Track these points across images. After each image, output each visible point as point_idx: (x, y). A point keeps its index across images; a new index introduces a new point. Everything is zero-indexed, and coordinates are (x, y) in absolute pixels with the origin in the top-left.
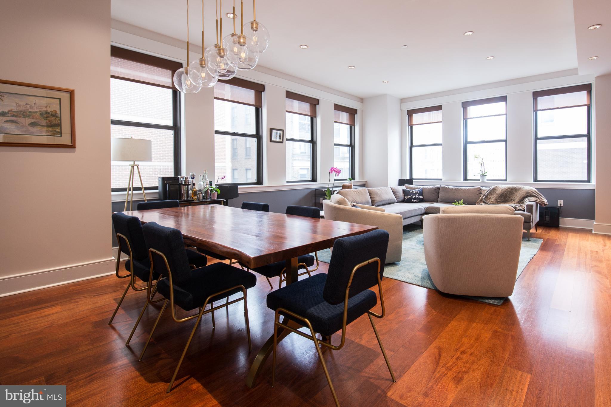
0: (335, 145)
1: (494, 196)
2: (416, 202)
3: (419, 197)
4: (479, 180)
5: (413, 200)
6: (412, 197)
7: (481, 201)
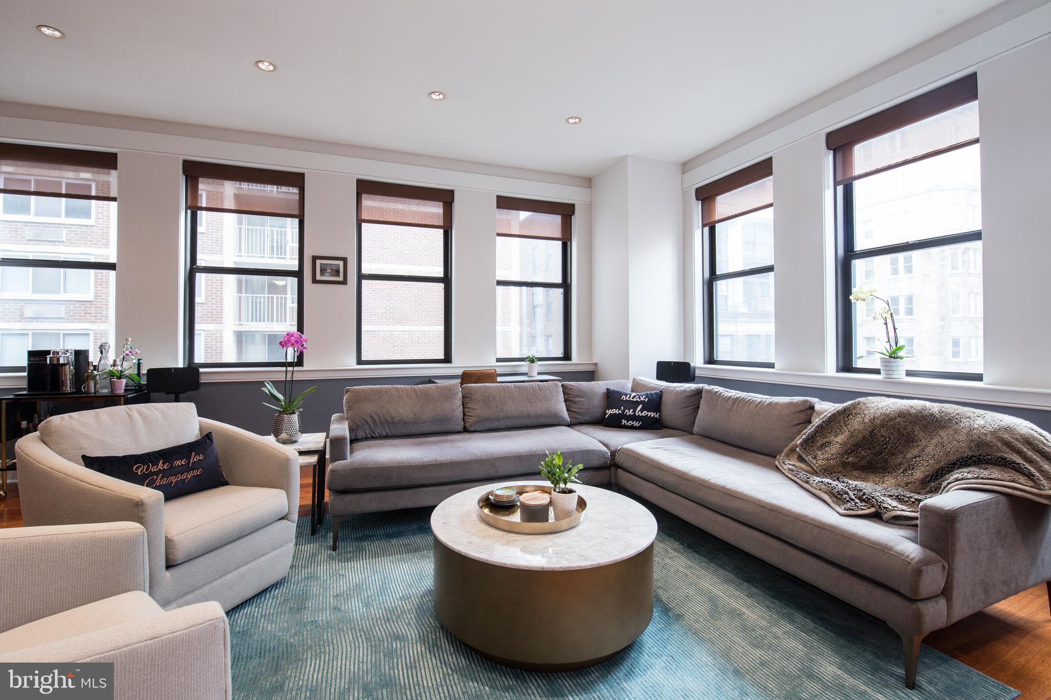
0: (500, 283)
1: (840, 439)
2: (632, 428)
3: (645, 413)
4: (877, 372)
5: (624, 422)
6: (623, 411)
7: (793, 450)
